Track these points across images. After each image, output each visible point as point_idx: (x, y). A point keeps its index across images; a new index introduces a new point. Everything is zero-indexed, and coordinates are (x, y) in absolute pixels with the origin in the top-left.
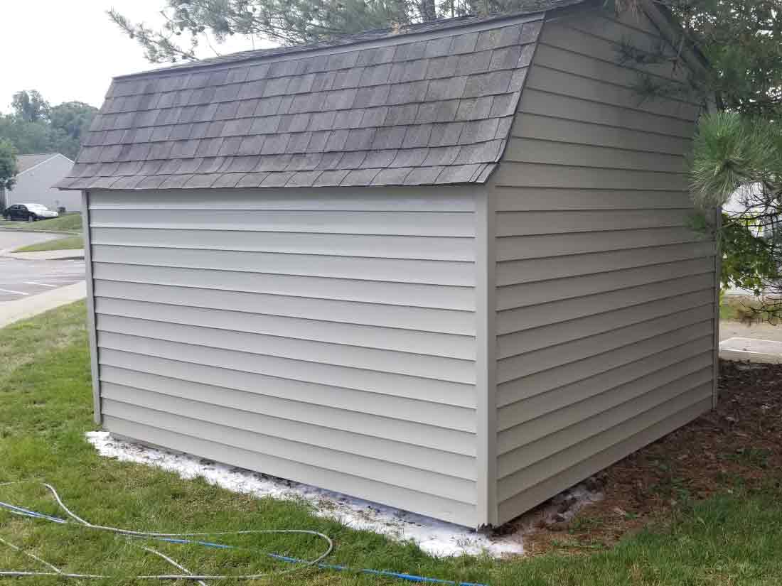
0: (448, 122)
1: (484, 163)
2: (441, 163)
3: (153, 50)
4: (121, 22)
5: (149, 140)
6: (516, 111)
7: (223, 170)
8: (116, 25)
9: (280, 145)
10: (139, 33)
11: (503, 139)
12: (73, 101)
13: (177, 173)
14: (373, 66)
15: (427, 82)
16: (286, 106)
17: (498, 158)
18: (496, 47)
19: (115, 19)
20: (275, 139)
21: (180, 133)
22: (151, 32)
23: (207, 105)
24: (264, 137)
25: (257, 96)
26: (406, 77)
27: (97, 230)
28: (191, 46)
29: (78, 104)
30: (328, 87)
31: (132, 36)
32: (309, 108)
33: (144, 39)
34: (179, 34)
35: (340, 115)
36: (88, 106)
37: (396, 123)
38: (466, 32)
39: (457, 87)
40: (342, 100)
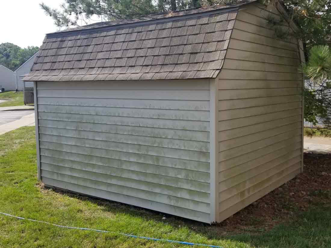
0: (198, 53)
1: (215, 69)
2: (195, 70)
3: (59, 21)
4: (46, 9)
5: (64, 60)
6: (227, 48)
7: (98, 73)
8: (44, 10)
9: (123, 62)
10: (54, 14)
11: (222, 59)
12: (6, 42)
13: (77, 74)
14: (163, 29)
15: (187, 36)
16: (125, 46)
17: (221, 68)
18: (217, 21)
19: (44, 8)
20: (121, 60)
21: (77, 57)
22: (59, 14)
23: (89, 45)
24: (116, 59)
25: (112, 42)
26: (178, 34)
27: (40, 98)
28: (75, 20)
29: (8, 44)
30: (143, 38)
31: (51, 15)
32: (135, 47)
33: (56, 17)
34: (70, 14)
35: (149, 50)
36: (13, 45)
37: (174, 53)
38: (203, 15)
39: (201, 38)
40: (150, 44)
